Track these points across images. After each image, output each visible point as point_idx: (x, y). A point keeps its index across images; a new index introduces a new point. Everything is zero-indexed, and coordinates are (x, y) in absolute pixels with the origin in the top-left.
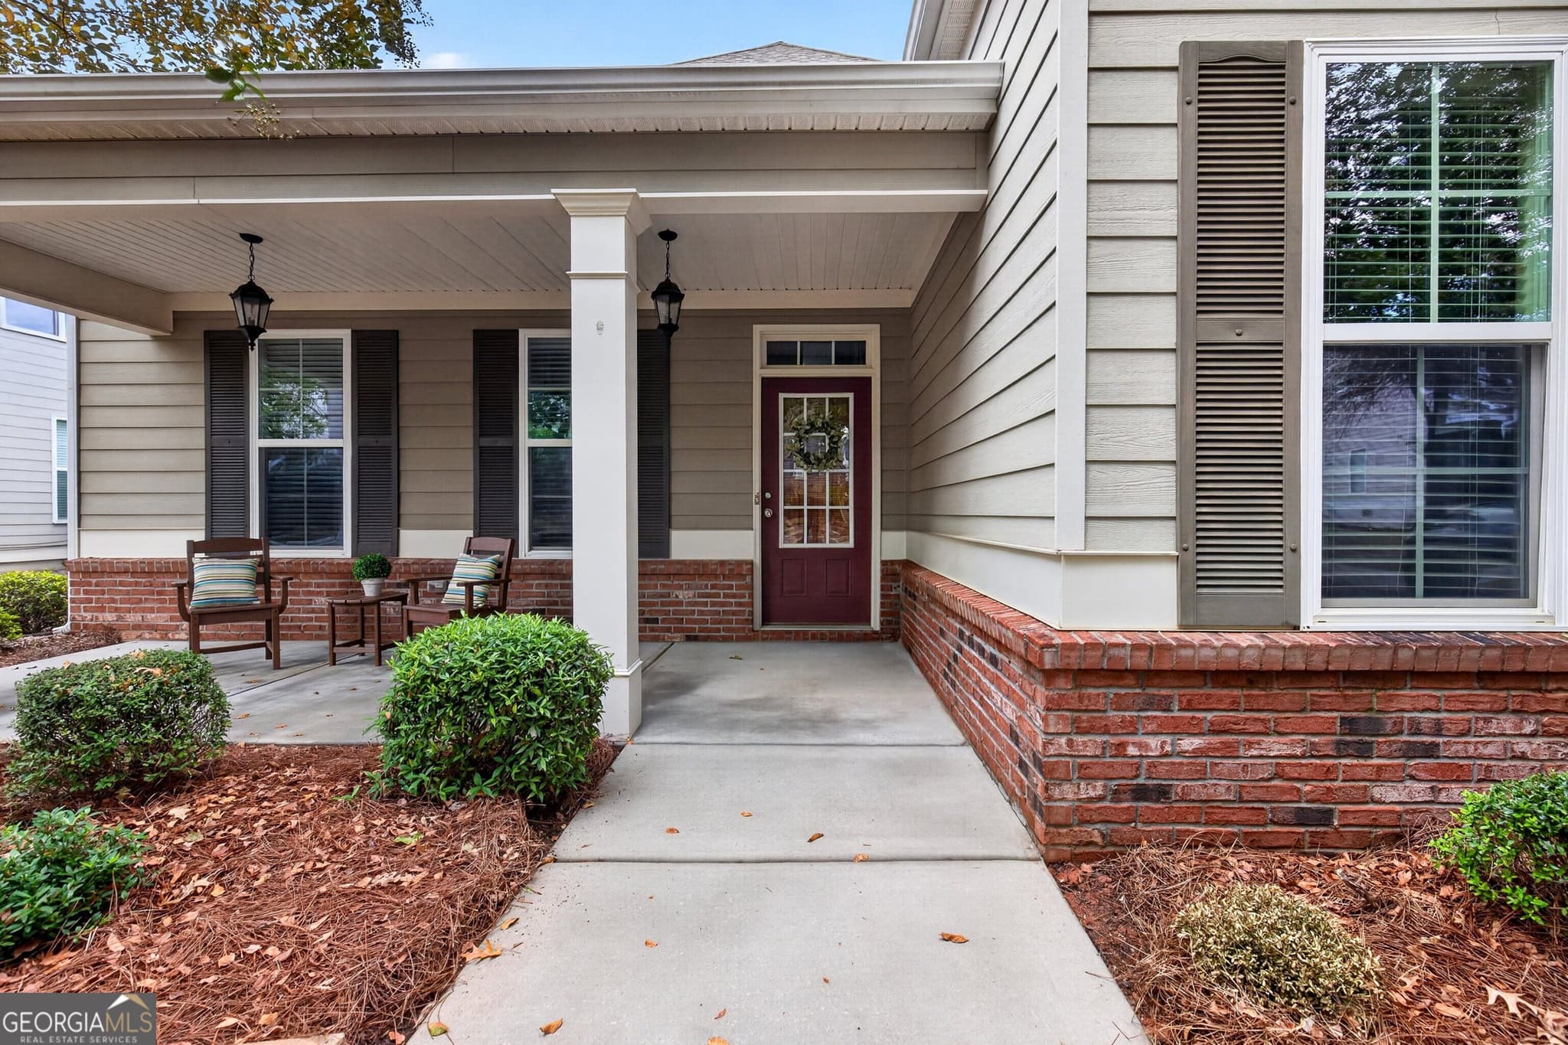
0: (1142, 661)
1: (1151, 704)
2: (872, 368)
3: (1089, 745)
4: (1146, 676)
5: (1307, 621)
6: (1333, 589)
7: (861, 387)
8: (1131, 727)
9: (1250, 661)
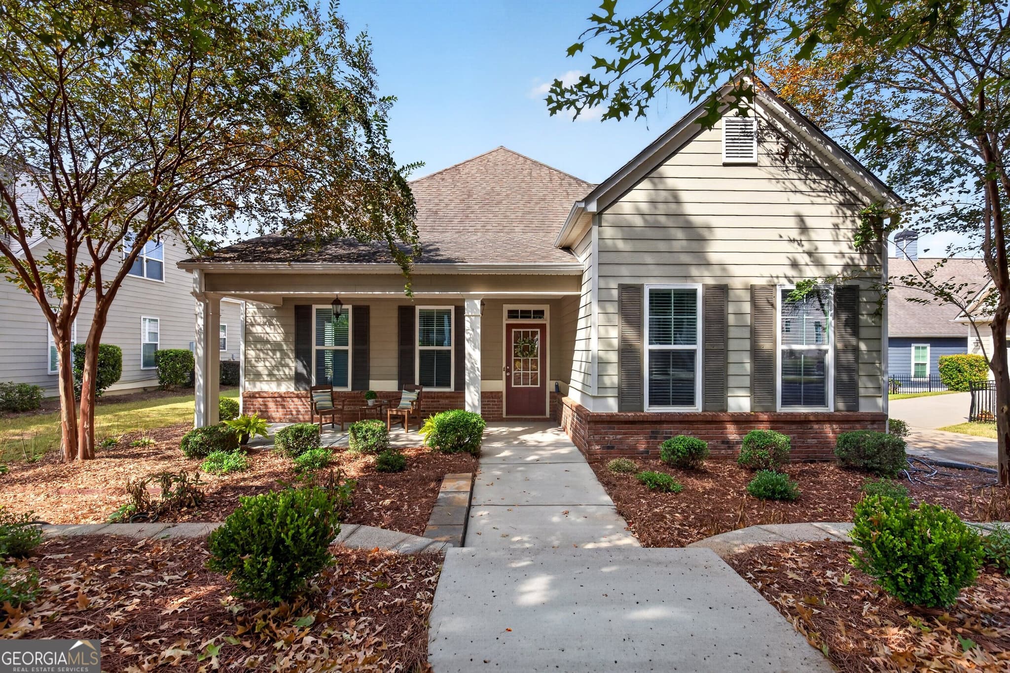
0: (608, 419)
1: (610, 428)
2: (546, 320)
3: (597, 437)
4: (609, 422)
5: (645, 410)
6: (652, 402)
7: (543, 327)
8: (606, 433)
9: (631, 419)
